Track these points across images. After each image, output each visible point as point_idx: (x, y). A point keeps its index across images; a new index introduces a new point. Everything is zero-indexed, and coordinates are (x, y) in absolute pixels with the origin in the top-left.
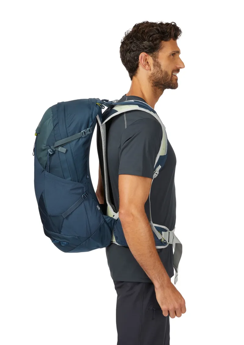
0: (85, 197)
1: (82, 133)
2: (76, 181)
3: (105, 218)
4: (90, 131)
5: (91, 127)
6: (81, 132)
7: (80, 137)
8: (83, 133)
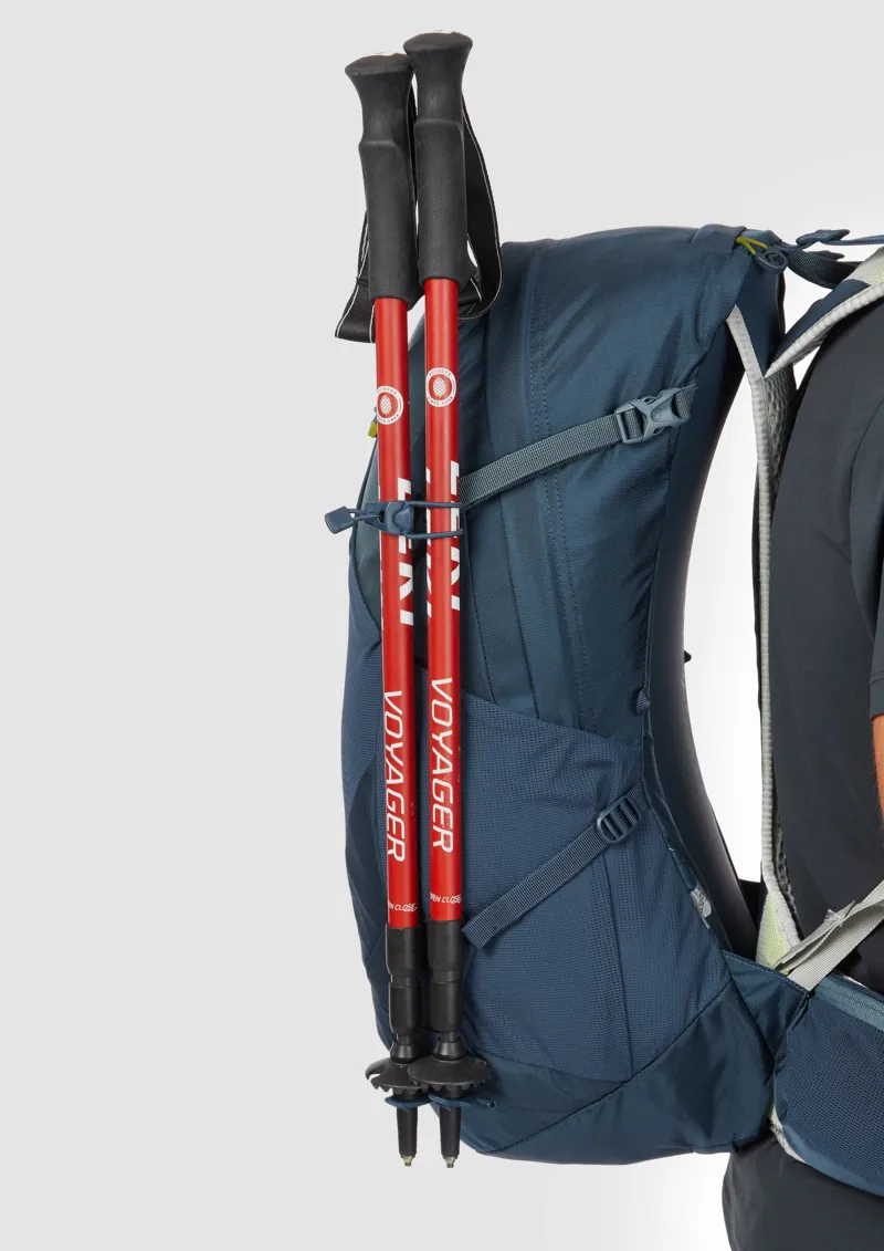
0: (616, 827)
1: (623, 415)
2: (559, 722)
3: (738, 974)
4: (675, 411)
5: (686, 382)
6: (619, 411)
7: (613, 446)
8: (631, 419)
